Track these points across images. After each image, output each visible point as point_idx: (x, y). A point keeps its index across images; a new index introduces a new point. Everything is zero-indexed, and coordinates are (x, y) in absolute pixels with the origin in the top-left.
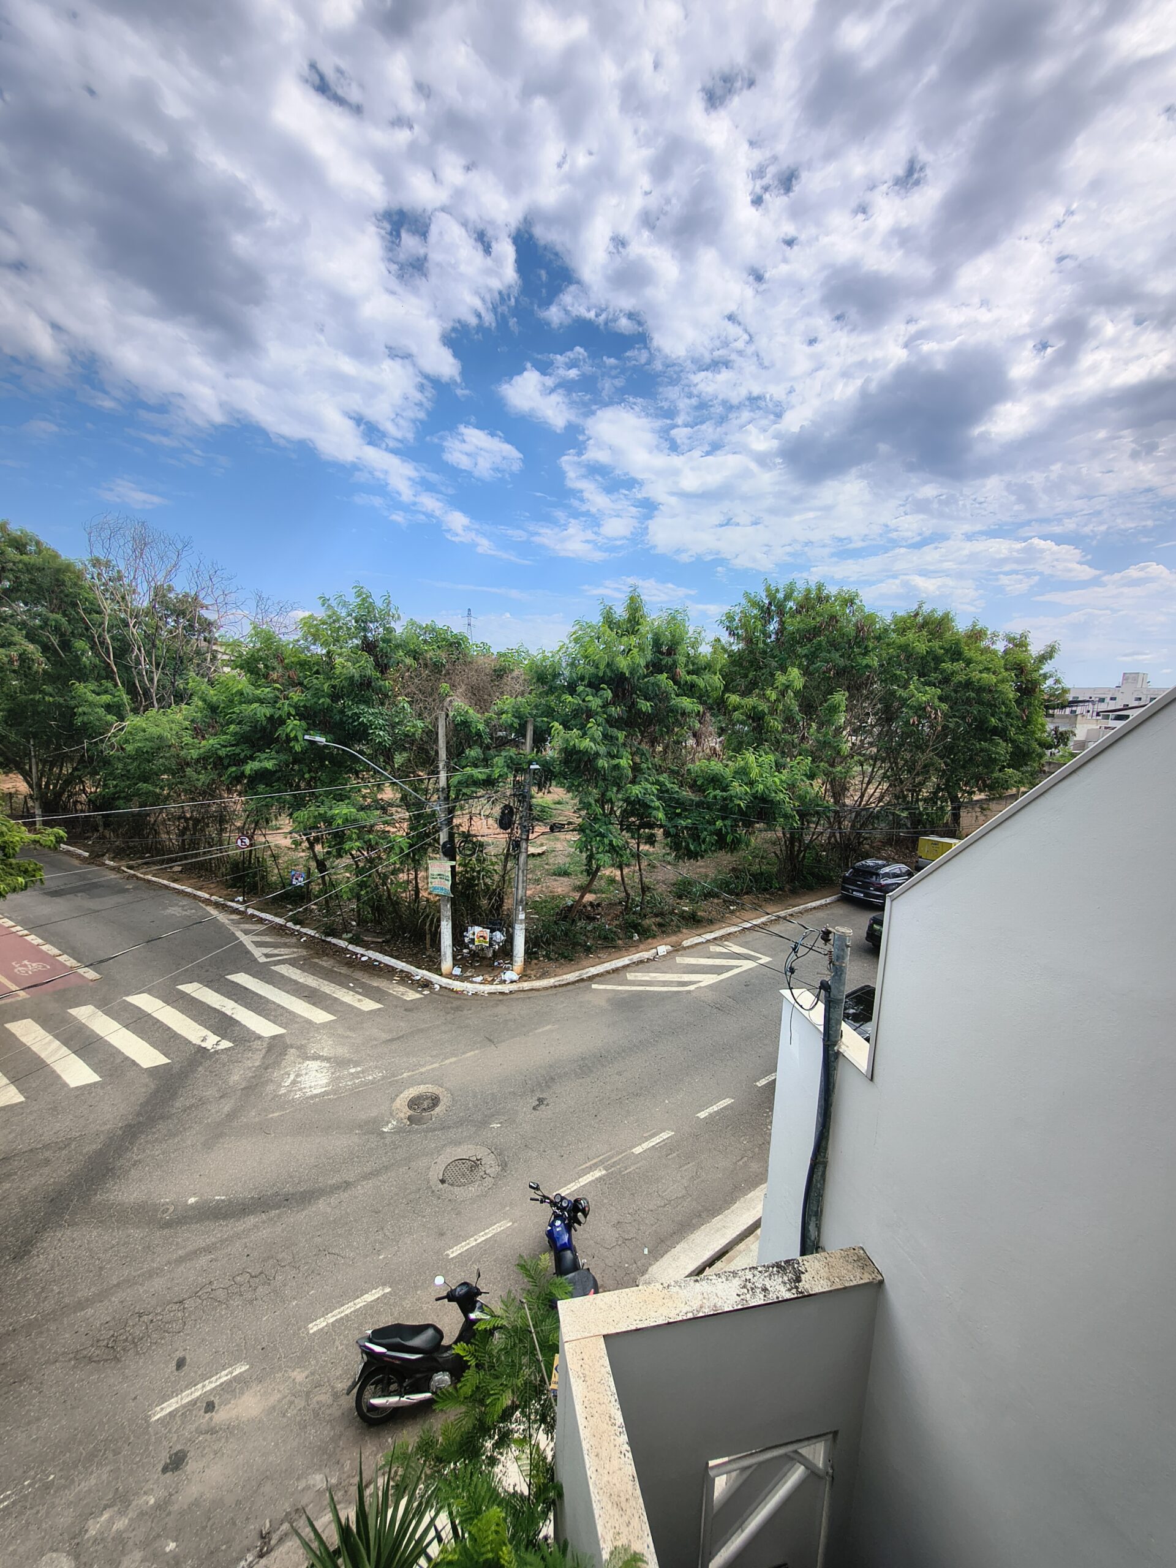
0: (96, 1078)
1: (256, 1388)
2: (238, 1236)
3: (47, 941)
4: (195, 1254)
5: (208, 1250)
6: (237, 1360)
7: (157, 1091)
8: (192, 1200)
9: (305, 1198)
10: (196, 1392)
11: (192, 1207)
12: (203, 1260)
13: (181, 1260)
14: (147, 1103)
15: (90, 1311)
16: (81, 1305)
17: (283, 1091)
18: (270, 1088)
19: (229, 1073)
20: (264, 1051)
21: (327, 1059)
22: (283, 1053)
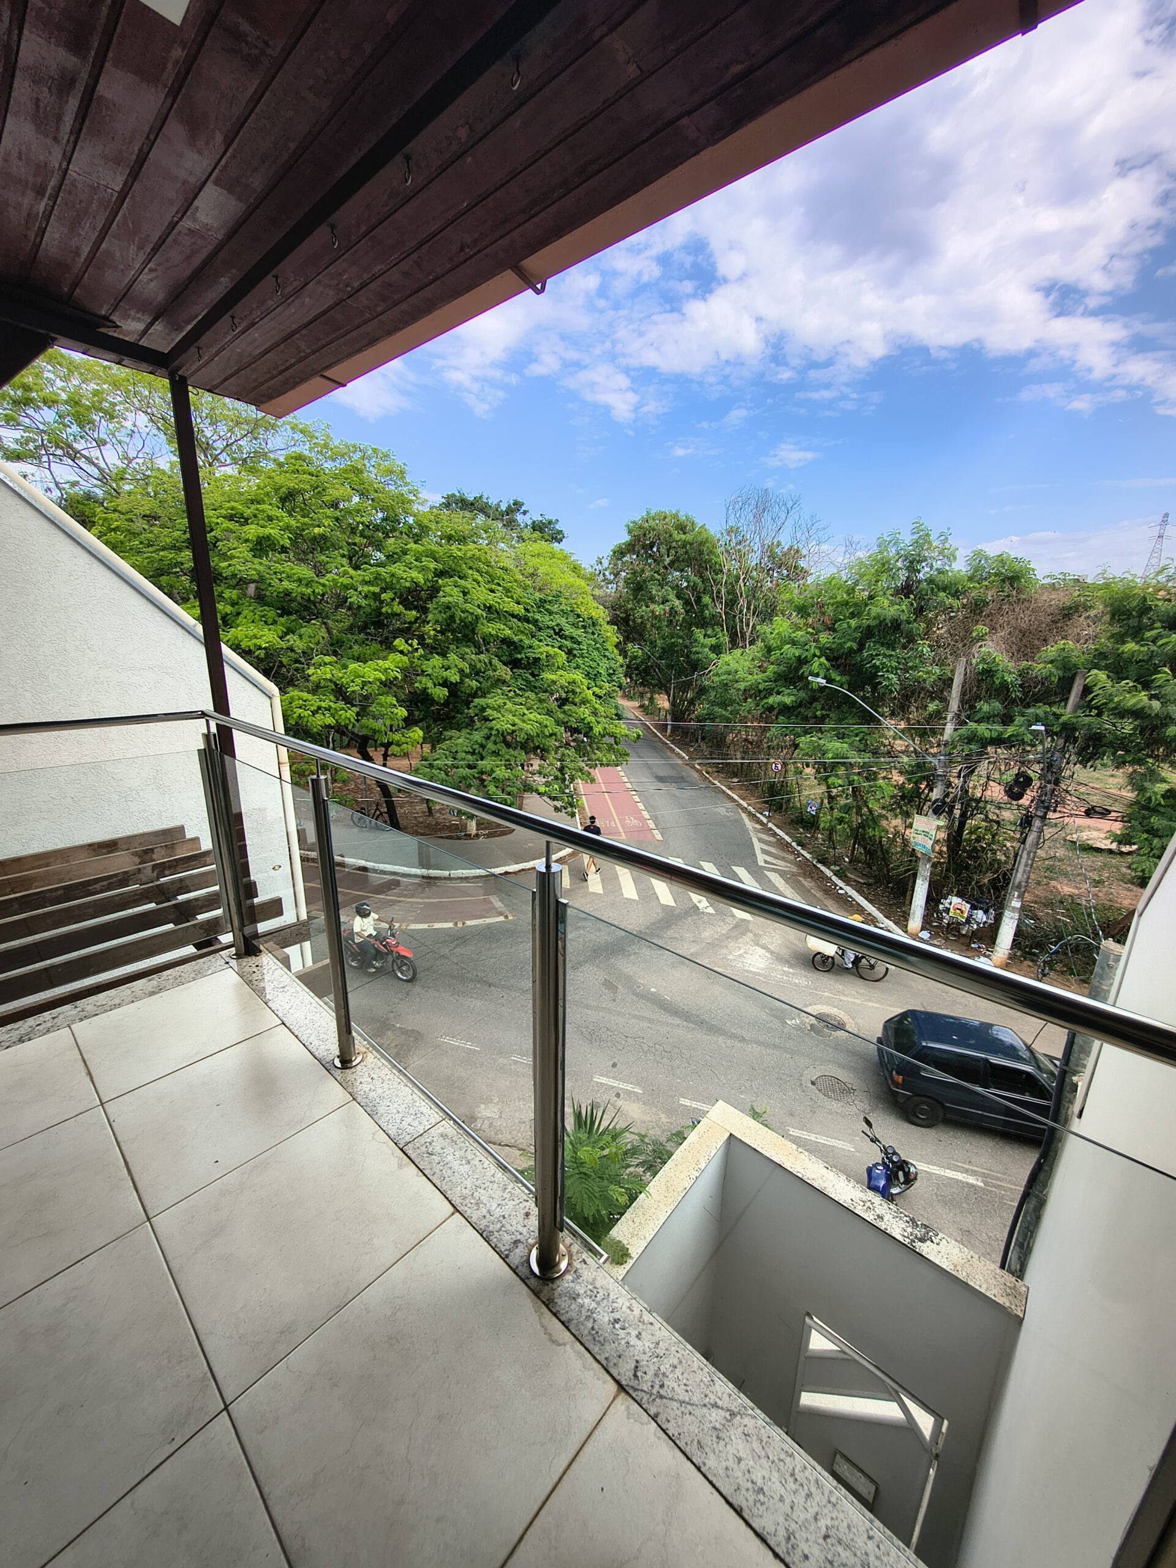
0: (636, 897)
1: (641, 1104)
2: (667, 1024)
3: (646, 809)
4: (643, 1018)
5: (650, 1021)
6: (638, 1084)
7: (662, 920)
8: (653, 990)
9: (714, 1030)
10: (615, 1084)
11: (652, 994)
12: (645, 1024)
13: (635, 1016)
14: (654, 924)
15: (589, 1012)
16: (587, 1007)
17: (731, 957)
18: (724, 951)
19: (705, 929)
20: (731, 926)
21: (772, 953)
22: (743, 934)
